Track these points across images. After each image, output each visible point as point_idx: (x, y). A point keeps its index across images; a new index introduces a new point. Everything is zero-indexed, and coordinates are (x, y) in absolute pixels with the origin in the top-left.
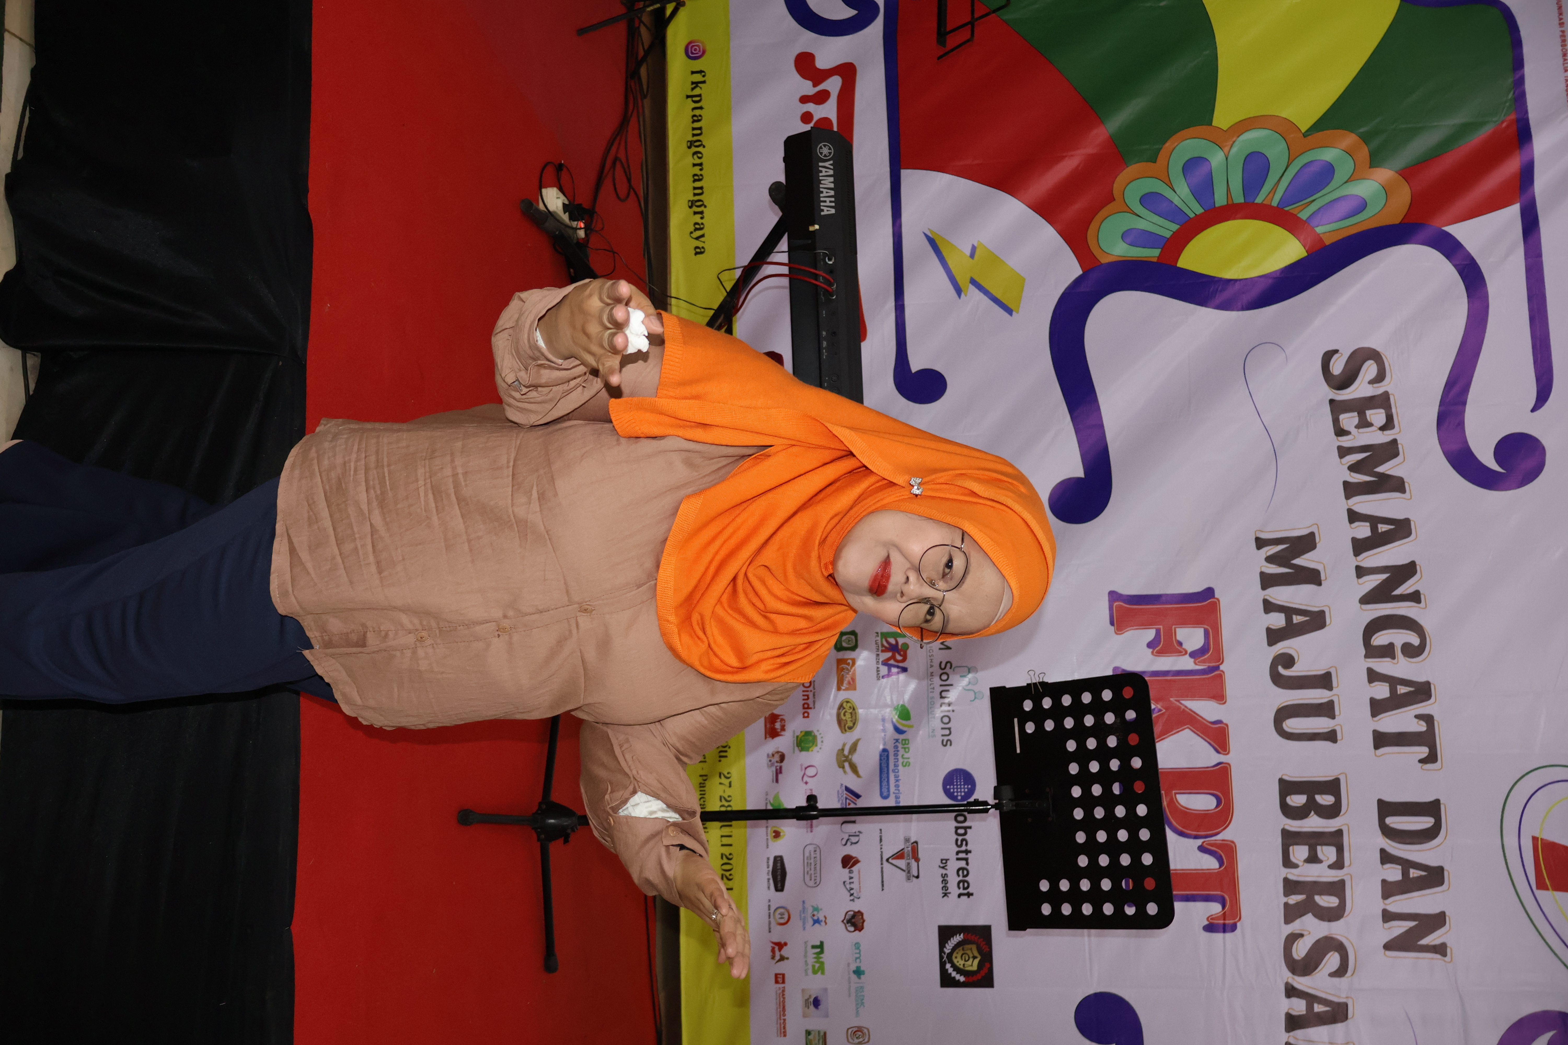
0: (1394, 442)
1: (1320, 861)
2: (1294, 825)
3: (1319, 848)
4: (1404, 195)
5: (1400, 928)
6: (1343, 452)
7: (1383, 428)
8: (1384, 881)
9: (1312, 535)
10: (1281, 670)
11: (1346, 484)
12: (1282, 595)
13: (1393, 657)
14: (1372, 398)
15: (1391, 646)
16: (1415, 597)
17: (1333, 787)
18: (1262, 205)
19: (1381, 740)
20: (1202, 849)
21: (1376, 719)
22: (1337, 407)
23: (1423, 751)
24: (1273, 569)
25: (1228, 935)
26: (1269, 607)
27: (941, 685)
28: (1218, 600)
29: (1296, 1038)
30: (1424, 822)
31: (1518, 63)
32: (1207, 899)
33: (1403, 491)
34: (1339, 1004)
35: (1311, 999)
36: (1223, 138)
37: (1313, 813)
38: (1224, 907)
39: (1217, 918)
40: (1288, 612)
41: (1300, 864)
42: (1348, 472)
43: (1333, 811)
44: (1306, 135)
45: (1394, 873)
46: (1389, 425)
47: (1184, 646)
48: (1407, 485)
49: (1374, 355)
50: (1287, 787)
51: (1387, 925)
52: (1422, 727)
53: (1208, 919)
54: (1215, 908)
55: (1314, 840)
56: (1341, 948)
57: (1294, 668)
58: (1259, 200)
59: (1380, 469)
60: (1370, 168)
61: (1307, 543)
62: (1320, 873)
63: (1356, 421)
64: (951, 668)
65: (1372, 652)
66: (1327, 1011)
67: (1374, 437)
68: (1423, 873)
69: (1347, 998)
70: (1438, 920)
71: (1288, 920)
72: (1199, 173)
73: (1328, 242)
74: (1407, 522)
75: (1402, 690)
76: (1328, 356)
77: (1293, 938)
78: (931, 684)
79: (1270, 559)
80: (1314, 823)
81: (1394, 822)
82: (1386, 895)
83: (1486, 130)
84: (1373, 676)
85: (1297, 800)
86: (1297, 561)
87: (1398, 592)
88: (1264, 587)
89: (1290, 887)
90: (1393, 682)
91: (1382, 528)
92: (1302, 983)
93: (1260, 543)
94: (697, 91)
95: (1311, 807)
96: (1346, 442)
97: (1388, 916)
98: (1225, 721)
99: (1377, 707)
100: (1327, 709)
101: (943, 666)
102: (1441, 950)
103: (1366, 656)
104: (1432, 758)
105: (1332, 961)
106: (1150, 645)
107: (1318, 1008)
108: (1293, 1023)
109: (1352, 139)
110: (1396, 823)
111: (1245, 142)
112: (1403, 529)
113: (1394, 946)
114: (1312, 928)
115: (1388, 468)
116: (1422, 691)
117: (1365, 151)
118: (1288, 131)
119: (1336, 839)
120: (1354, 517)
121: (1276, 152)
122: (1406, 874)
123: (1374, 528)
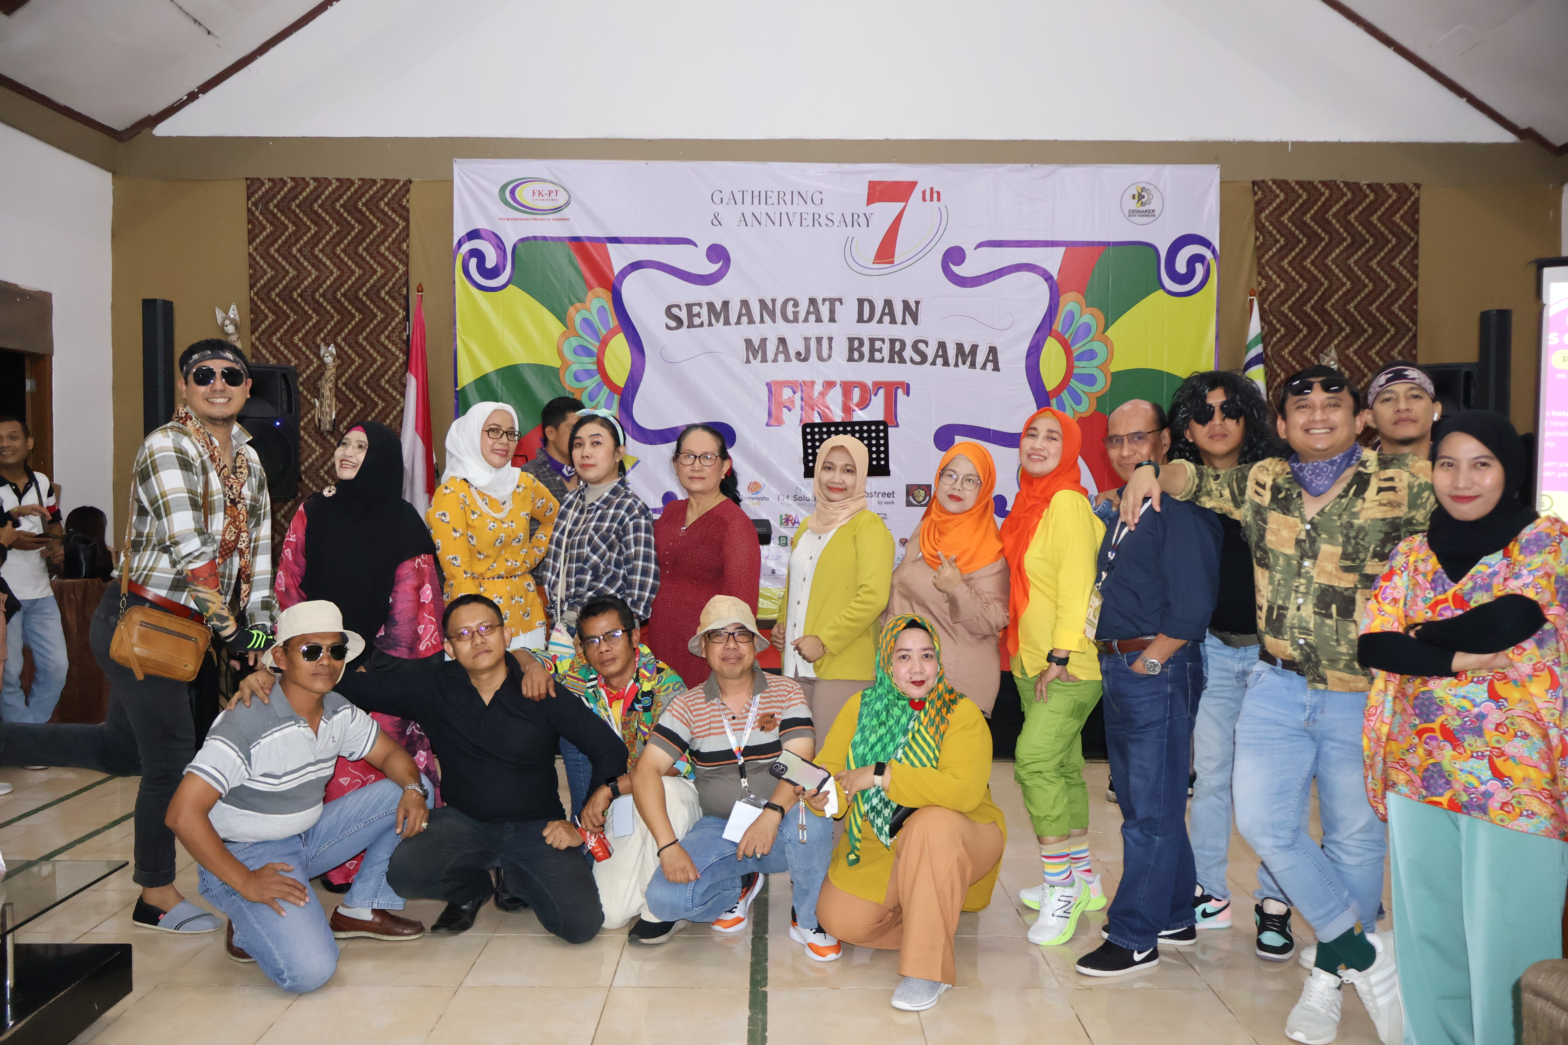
0: (707, 304)
1: (881, 348)
2: (866, 357)
3: (876, 348)
4: (599, 290)
5: (908, 318)
6: (710, 324)
7: (701, 308)
8: (890, 323)
9: (745, 340)
10: (802, 357)
11: (724, 325)
12: (770, 355)
13: (798, 312)
14: (687, 311)
15: (794, 312)
16: (774, 301)
17: (851, 340)
18: (598, 350)
19: (832, 320)
20: (875, 395)
21: (824, 321)
22: (691, 325)
23: (837, 303)
24: (759, 357)
25: (911, 387)
26: (775, 360)
28: (771, 381)
29: (952, 363)
30: (866, 306)
31: (545, 238)
32: (896, 394)
33: (729, 302)
34: (938, 345)
35: (937, 356)
36: (566, 364)
37: (862, 349)
38: (899, 388)
39: (904, 391)
40: (778, 352)
41: (882, 356)
42: (719, 323)
43: (861, 341)
44: (568, 329)
45: (887, 319)
46: (700, 305)
47: (791, 396)
48: (726, 300)
49: (669, 308)
50: (851, 359)
51: (907, 323)
52: (827, 303)
53: (904, 395)
54: (900, 391)
55: (872, 350)
56: (916, 343)
57: (802, 352)
58: (596, 351)
59: (718, 310)
60: (585, 303)
61: (748, 342)
62: (886, 348)
63: (697, 318)
64: (796, 496)
65: (796, 320)
66: (942, 350)
67: (704, 311)
68: (887, 307)
69: (936, 342)
70: (906, 303)
71: (905, 362)
72: (581, 375)
73: (617, 323)
74: (741, 301)
75: (812, 310)
76: (668, 327)
77: (912, 361)
78: (803, 505)
79: (755, 358)
81: (866, 317)
82: (895, 323)
83: (573, 254)
84: (806, 320)
85: (856, 355)
86: (757, 347)
87: (771, 308)
88: (767, 362)
89: (892, 360)
90: (808, 313)
91: (744, 311)
92: (930, 359)
93: (748, 361)
95: (859, 349)
96: (706, 323)
97: (904, 322)
98: (823, 382)
99: (819, 320)
100: (819, 340)
101: (796, 499)
102: (917, 303)
103: (798, 322)
104: (840, 300)
105: (921, 346)
106: (790, 410)
107: (940, 353)
108: (946, 363)
109: (571, 310)
110: (866, 315)
111: (569, 355)
112: (745, 303)
113: (916, 322)
114: (908, 353)
115: (718, 307)
116: (813, 301)
117: (578, 305)
118: (565, 336)
119: (872, 341)
120: (738, 322)
121: (574, 342)
122: (887, 314)
123: (744, 315)
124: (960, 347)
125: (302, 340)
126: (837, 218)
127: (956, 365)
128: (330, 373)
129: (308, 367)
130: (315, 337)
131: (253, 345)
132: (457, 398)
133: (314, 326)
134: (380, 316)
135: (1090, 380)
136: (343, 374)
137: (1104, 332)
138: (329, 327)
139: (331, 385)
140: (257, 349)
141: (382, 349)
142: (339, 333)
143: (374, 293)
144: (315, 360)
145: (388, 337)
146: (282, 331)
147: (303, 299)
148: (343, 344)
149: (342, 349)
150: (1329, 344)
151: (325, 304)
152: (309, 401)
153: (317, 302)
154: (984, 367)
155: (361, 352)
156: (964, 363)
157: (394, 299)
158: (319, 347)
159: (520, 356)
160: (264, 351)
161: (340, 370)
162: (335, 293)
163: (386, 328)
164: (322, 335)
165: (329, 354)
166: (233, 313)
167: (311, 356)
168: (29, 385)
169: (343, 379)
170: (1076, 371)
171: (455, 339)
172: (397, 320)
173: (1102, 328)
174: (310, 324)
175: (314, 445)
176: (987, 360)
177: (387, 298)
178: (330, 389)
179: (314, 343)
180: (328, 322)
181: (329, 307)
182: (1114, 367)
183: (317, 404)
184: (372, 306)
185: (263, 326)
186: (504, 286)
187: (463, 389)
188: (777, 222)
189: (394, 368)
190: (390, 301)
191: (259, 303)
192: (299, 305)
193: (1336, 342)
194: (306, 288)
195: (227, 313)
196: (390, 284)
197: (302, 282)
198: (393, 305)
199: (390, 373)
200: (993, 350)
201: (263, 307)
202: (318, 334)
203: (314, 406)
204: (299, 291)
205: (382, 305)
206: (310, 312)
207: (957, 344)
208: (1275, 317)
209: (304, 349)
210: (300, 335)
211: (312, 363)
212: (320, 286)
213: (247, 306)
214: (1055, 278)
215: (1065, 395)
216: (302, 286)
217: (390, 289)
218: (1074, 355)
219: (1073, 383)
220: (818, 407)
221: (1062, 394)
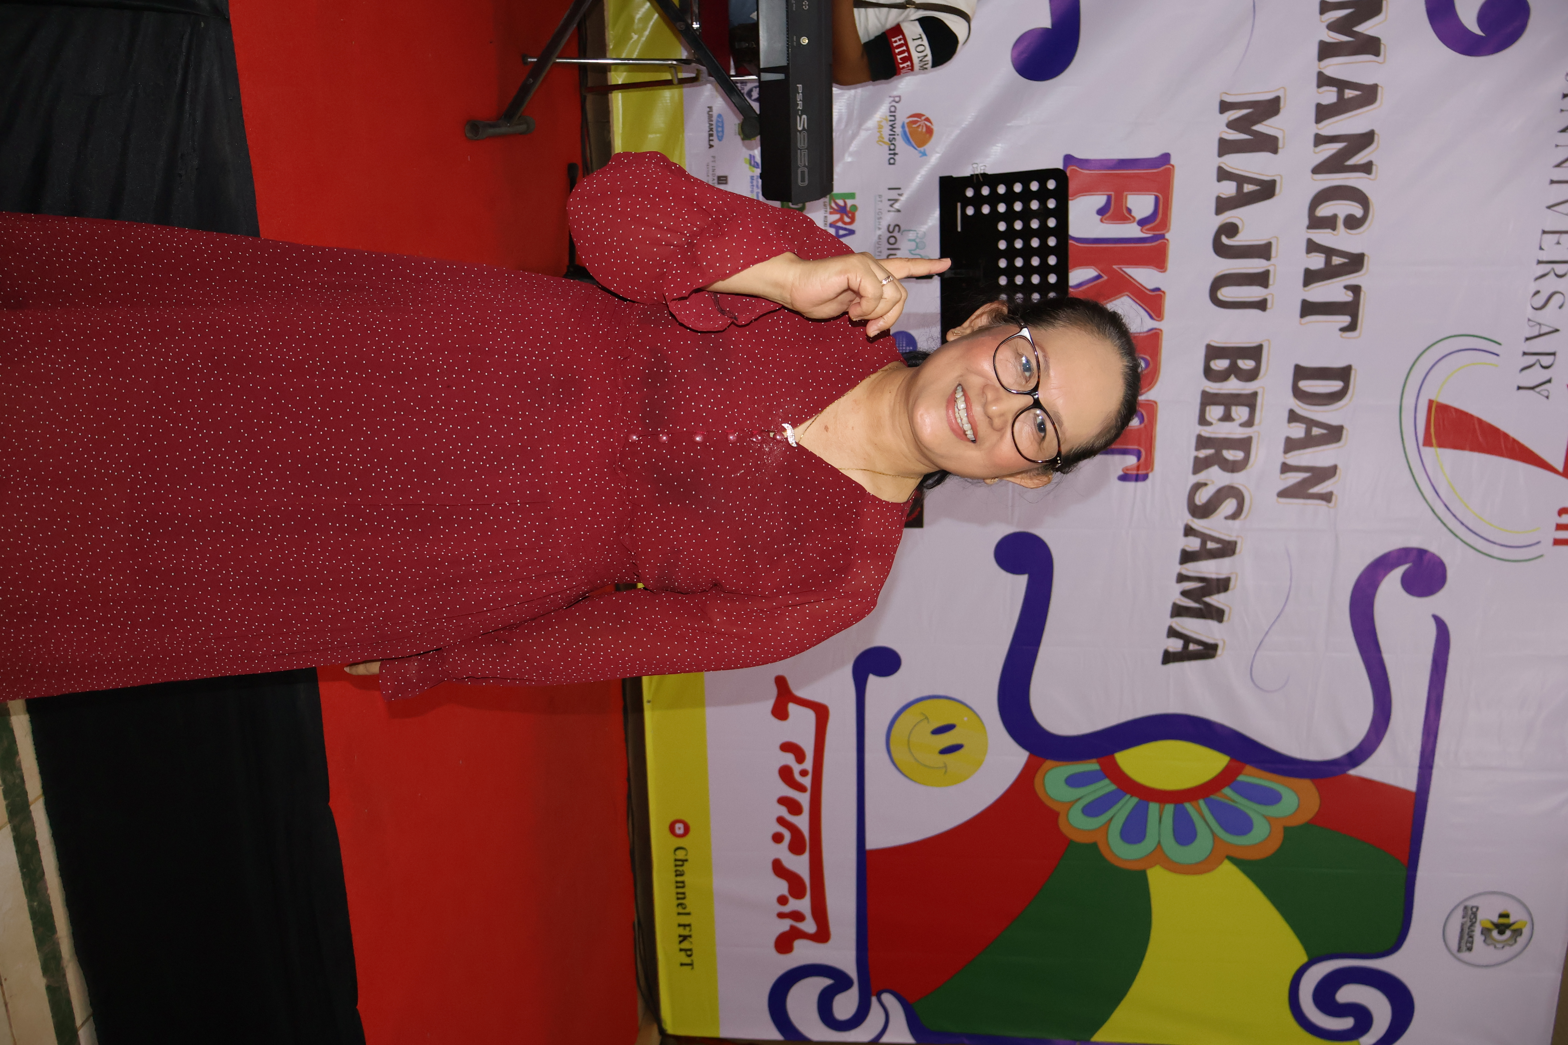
1: (1233, 420)
2: (1214, 387)
3: (1234, 408)
5: (1294, 478)
6: (1325, 8)
8: (1288, 439)
9: (1277, 99)
10: (1225, 240)
11: (1322, 43)
12: (1237, 163)
13: (1334, 228)
15: (1335, 217)
16: (1367, 168)
17: (1255, 353)
19: (1309, 309)
21: (1306, 289)
23: (1345, 320)
24: (1234, 135)
25: (1140, 484)
27: (889, 249)
28: (1173, 166)
29: (1187, 570)
30: (1335, 386)
32: (1124, 452)
33: (1377, 54)
34: (1229, 543)
35: (1205, 538)
37: (1232, 376)
38: (1139, 459)
39: (1131, 469)
40: (1241, 180)
41: (1214, 422)
42: (1327, 30)
43: (1252, 375)
45: (1298, 431)
47: (1133, 214)
48: (1382, 47)
50: (1213, 353)
51: (1283, 476)
52: (1348, 297)
53: (1123, 470)
54: (1131, 460)
55: (1230, 401)
56: (1239, 495)
57: (1237, 238)
59: (1359, 29)
62: (1232, 431)
64: (899, 232)
65: (1316, 223)
66: (1218, 549)
68: (1324, 431)
69: (1237, 537)
70: (1330, 472)
71: (1196, 471)
74: (1375, 87)
75: (1337, 260)
77: (1197, 487)
78: (878, 248)
79: (1231, 125)
80: (1233, 386)
81: (1306, 385)
82: (1287, 451)
84: (1312, 247)
85: (1220, 364)
86: (1258, 128)
87: (1351, 162)
88: (1221, 154)
89: (1202, 442)
90: (1329, 252)
91: (1349, 93)
92: (1198, 524)
93: (1225, 107)
95: (1233, 371)
97: (1286, 468)
98: (1163, 289)
99: (1311, 277)
100: (1262, 279)
101: (891, 229)
102: (1327, 497)
103: (1309, 227)
104: (1352, 327)
105: (1229, 506)
106: (1100, 212)
107: (1210, 545)
108: (1187, 557)
110: (1309, 386)
113: (1284, 494)
114: (1216, 478)
115: (1368, 27)
116: (1356, 262)
119: (1250, 400)
120: (1324, 80)
122: (1308, 431)
123: (1340, 93)
124: (1223, 585)
126: (1550, 317)
127: (1181, 578)
135: (1134, 832)
137: (1228, 858)
154: (1173, 633)
156: (1185, 593)
170: (1154, 807)
173: (1239, 854)
176: (1187, 640)
182: (1157, 877)
188: (1560, 174)
200: (1209, 651)
207: (1228, 580)
214: (1353, 772)
215: (1106, 786)
218: (1188, 806)
219: (1129, 803)
220: (1105, 278)
221: (1107, 781)
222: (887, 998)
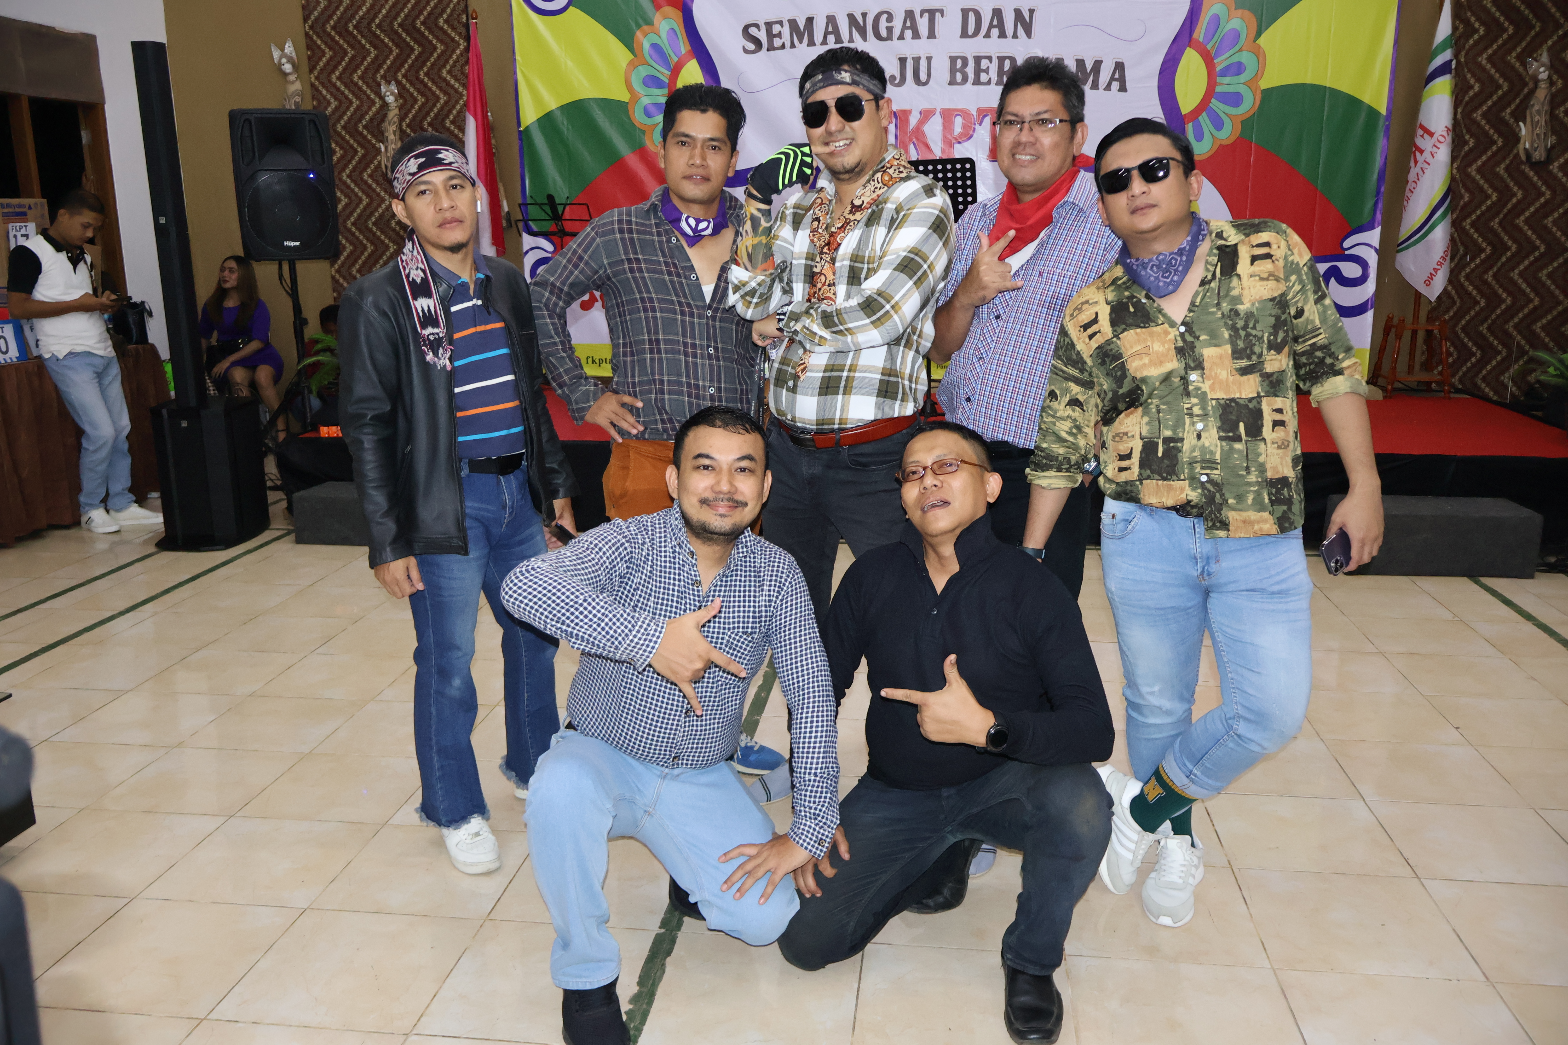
0: (789, 21)
1: (988, 67)
2: (971, 79)
3: (982, 67)
4: (668, 10)
5: (1020, 31)
6: (793, 46)
7: (782, 26)
8: (999, 37)
10: (897, 82)
11: (808, 45)
13: (892, 27)
14: (767, 31)
15: (887, 28)
16: (864, 15)
17: (953, 60)
18: (669, 80)
19: (932, 35)
20: (980, 124)
21: (922, 37)
22: (771, 48)
23: (938, 15)
30: (972, 17)
33: (813, 18)
36: (635, 97)
37: (965, 70)
41: (989, 77)
42: (803, 44)
43: (965, 60)
44: (635, 56)
45: (995, 32)
48: (810, 16)
49: (746, 29)
50: (952, 82)
51: (1019, 37)
52: (926, 15)
55: (978, 71)
58: (667, 81)
59: (802, 29)
60: (653, 25)
62: (994, 67)
63: (778, 39)
65: (889, 38)
67: (786, 30)
68: (995, 18)
70: (1018, 13)
72: (652, 110)
73: (689, 48)
74: (828, 17)
75: (908, 24)
76: (746, 51)
81: (971, 31)
82: (1006, 37)
84: (901, 37)
85: (959, 77)
87: (861, 23)
90: (904, 27)
91: (830, 29)
94: (597, 361)
95: (962, 70)
96: (788, 44)
97: (1015, 36)
98: (920, 110)
99: (916, 35)
100: (917, 61)
102: (1032, 11)
103: (892, 40)
104: (942, 12)
109: (639, 34)
110: (971, 29)
111: (638, 87)
112: (831, 20)
113: (1029, 35)
115: (802, 24)
117: (645, 28)
118: (632, 65)
119: (978, 60)
121: (643, 71)
122: (995, 27)
123: (831, 33)
124: (1080, 63)
125: (361, 78)
128: (393, 114)
129: (370, 108)
130: (374, 75)
131: (312, 85)
132: (520, 139)
133: (373, 62)
134: (440, 48)
135: (1234, 99)
136: (406, 115)
137: (1255, 41)
138: (388, 62)
139: (394, 128)
140: (317, 89)
141: (443, 85)
142: (399, 69)
143: (431, 23)
144: (377, 100)
145: (449, 72)
146: (340, 68)
147: (359, 32)
148: (404, 81)
149: (404, 87)
150: (1541, 45)
151: (382, 36)
152: (374, 146)
153: (374, 34)
154: (1108, 87)
155: (423, 90)
157: (454, 29)
158: (379, 85)
159: (586, 90)
160: (324, 92)
161: (404, 111)
162: (391, 23)
163: (447, 61)
164: (382, 72)
165: (390, 93)
166: (289, 49)
167: (373, 96)
168: (85, 137)
169: (407, 121)
170: (1218, 89)
171: (515, 73)
172: (458, 52)
173: (1252, 35)
174: (369, 59)
175: (383, 194)
176: (1112, 79)
177: (446, 27)
178: (394, 132)
179: (375, 81)
180: (387, 57)
181: (386, 40)
182: (1265, 83)
183: (383, 149)
184: (431, 37)
185: (321, 64)
186: (564, 9)
187: (527, 128)
189: (458, 107)
190: (449, 31)
191: (315, 38)
192: (355, 37)
193: (1550, 43)
194: (362, 18)
195: (282, 50)
196: (448, 11)
197: (356, 12)
198: (453, 34)
199: (455, 112)
200: (1119, 66)
201: (319, 42)
202: (377, 71)
203: (379, 150)
204: (355, 22)
205: (440, 34)
206: (368, 46)
207: (1077, 60)
208: (1474, 14)
209: (364, 88)
210: (359, 72)
211: (374, 103)
212: (376, 16)
213: (303, 42)
215: (1204, 119)
216: (357, 17)
217: (449, 16)
218: (1218, 69)
219: (1215, 104)
220: (914, 140)
221: (1200, 118)
222: (1346, 244)
